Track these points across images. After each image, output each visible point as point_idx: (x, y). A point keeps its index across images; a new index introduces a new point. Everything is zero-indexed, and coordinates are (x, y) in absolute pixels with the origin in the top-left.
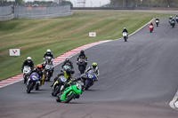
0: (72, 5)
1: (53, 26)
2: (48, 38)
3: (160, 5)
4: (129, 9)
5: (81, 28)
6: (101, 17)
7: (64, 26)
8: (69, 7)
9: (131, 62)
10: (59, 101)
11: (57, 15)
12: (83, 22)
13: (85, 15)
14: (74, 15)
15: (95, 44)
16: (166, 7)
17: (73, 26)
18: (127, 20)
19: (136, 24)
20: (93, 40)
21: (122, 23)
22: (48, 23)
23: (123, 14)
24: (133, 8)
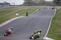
0: (10, 4)
1: (4, 12)
2: (2, 16)
3: (40, 4)
4: (29, 6)
5: (13, 12)
6: (20, 9)
7: (7, 11)
8: (9, 5)
9: (30, 24)
11: (5, 8)
12: (14, 10)
13: (14, 8)
14: (11, 8)
15: (18, 18)
16: (42, 5)
17: (10, 11)
18: (29, 10)
19: (32, 11)
20: (17, 16)
22: (2, 11)
23: (27, 8)
24: (31, 6)
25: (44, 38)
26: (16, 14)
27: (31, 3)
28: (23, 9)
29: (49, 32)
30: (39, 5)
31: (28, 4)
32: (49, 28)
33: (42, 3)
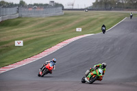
1: (49, 23)
3: (131, 7)
4: (107, 10)
5: (70, 25)
7: (57, 23)
8: (61, 8)
9: (109, 51)
11: (52, 14)
12: (71, 20)
13: (73, 14)
14: (65, 14)
17: (64, 23)
18: (106, 19)
19: (112, 21)
20: (79, 34)
21: (101, 20)
23: (102, 14)
24: (110, 9)
27: (110, 3)
28: (92, 17)
30: (127, 8)
31: (103, 6)
33: (135, 4)
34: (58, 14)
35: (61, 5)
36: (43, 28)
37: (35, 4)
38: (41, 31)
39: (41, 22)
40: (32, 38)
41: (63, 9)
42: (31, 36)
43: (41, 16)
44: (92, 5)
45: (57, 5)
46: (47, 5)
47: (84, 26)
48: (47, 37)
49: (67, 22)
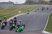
1: (8, 9)
3: (40, 3)
4: (30, 4)
6: (22, 7)
7: (11, 9)
9: (31, 20)
10: (16, 32)
11: (9, 6)
12: (17, 8)
14: (14, 6)
16: (41, 4)
18: (30, 8)
19: (32, 9)
21: (28, 8)
24: (32, 4)
25: (43, 32)
26: (18, 11)
28: (25, 7)
29: (47, 26)
30: (38, 4)
32: (47, 23)
34: (12, 6)
35: (13, 3)
36: (6, 11)
37: (3, 2)
38: (5, 12)
39: (5, 9)
40: (2, 15)
41: (14, 4)
42: (1, 14)
43: (5, 7)
44: (25, 2)
45: (11, 3)
46: (8, 3)
47: (22, 11)
48: (8, 14)
49: (15, 9)
